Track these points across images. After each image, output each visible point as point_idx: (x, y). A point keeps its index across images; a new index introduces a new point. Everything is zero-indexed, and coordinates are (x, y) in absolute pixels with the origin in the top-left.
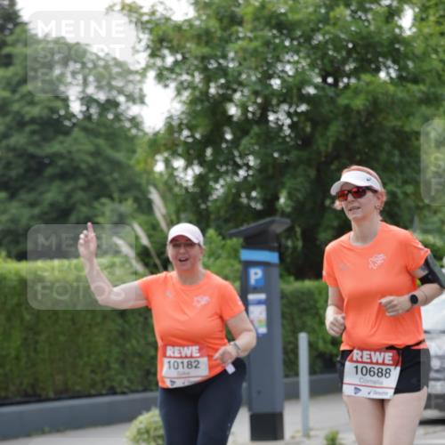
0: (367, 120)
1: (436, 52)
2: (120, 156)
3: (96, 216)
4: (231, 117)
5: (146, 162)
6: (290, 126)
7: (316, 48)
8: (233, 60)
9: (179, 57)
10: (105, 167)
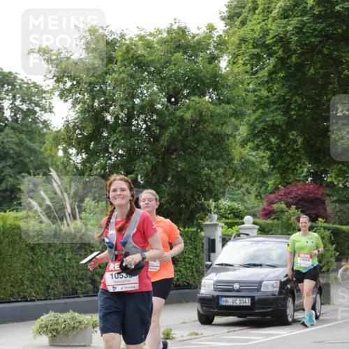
0: (196, 127)
1: (242, 83)
2: (35, 146)
3: (19, 184)
4: (108, 121)
5: (51, 150)
6: (145, 129)
7: (164, 78)
8: (110, 85)
9: (75, 83)
10: (24, 153)
